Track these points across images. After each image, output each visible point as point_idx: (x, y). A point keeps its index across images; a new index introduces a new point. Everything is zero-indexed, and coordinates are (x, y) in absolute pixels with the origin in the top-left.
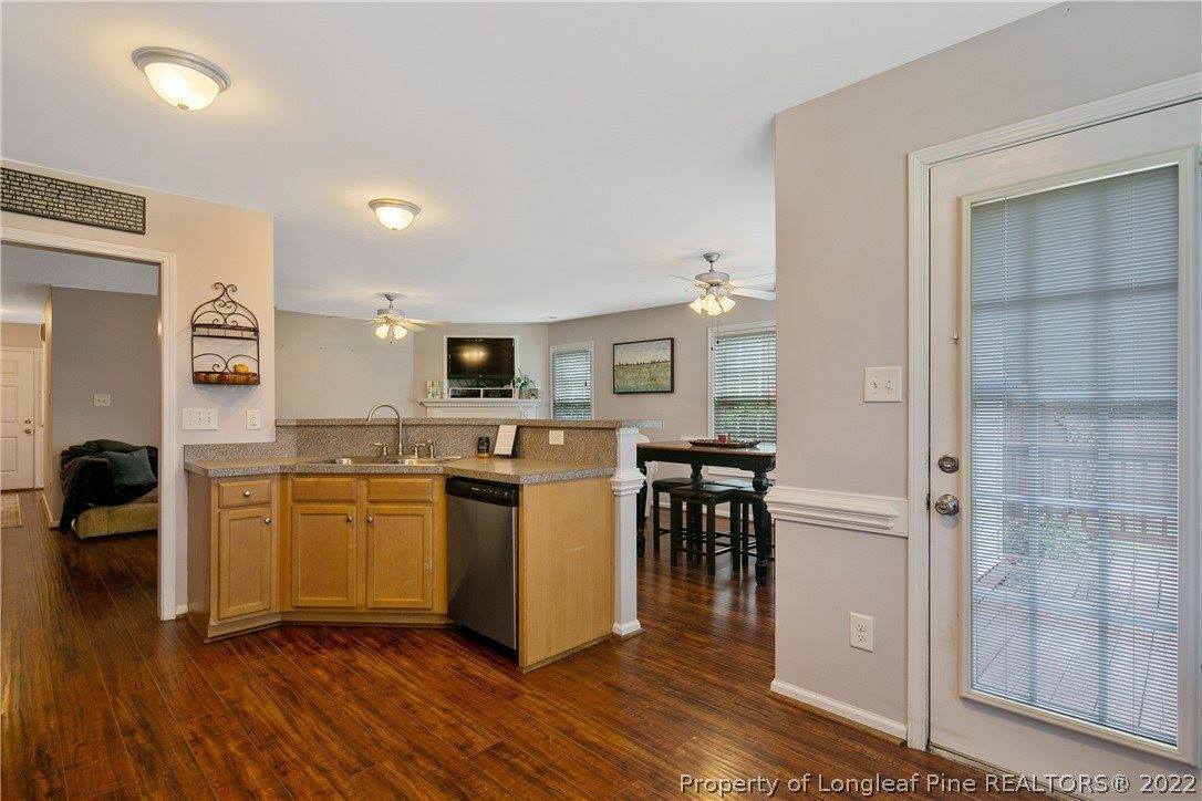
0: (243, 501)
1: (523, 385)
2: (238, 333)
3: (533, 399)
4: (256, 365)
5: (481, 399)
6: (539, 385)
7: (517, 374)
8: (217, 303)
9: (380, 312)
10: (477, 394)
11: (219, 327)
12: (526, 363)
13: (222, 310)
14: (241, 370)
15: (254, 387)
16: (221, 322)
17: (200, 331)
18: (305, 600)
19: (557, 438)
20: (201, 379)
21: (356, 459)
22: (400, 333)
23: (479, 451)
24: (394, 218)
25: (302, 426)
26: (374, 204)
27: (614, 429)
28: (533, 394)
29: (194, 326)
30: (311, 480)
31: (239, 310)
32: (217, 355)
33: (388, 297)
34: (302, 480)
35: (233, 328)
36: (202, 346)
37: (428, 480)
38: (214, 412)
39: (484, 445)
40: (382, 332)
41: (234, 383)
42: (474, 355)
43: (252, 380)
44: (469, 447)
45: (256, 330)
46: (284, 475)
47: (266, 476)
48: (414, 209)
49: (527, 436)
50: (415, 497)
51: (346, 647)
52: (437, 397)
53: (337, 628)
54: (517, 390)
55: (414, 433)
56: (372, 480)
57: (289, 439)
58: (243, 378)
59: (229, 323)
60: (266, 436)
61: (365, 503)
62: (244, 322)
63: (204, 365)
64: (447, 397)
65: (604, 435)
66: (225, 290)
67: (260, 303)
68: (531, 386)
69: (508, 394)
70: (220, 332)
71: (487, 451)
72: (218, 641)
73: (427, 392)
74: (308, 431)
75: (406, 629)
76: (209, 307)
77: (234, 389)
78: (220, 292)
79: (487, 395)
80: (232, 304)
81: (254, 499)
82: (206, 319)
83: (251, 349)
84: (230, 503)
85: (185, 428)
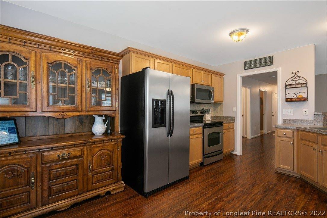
0: (284, 135)
2: (300, 86)
4: (306, 94)
8: (293, 78)
11: (293, 85)
13: (294, 80)
14: (301, 97)
15: (306, 102)
16: (294, 83)
17: (288, 87)
20: (288, 100)
29: (286, 86)
30: (304, 133)
31: (300, 78)
32: (293, 93)
35: (298, 84)
36: (288, 91)
38: (292, 110)
43: (305, 100)
45: (306, 84)
47: (291, 129)
58: (302, 99)
59: (297, 83)
62: (302, 82)
63: (289, 96)
66: (296, 73)
76: (291, 79)
78: (294, 74)
80: (298, 77)
81: (287, 135)
82: (290, 83)
83: (305, 90)
84: (280, 135)
85: (284, 114)
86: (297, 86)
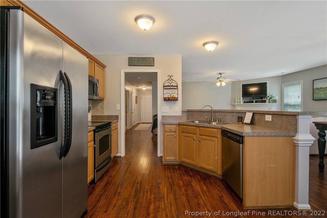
1: (270, 98)
2: (173, 88)
3: (275, 103)
4: (177, 95)
5: (254, 103)
6: (277, 98)
7: (268, 95)
8: (169, 80)
9: (218, 78)
10: (252, 102)
11: (169, 86)
12: (272, 91)
13: (170, 82)
14: (174, 97)
15: (177, 101)
16: (170, 85)
17: (165, 88)
18: (184, 160)
19: (268, 118)
20: (165, 99)
21: (200, 121)
22: (224, 84)
23: (238, 121)
24: (210, 48)
25: (189, 111)
26: (204, 45)
27: (296, 116)
28: (275, 101)
29: (164, 86)
30: (185, 126)
31: (174, 82)
32: (169, 93)
33: (220, 74)
35: (172, 86)
36: (166, 91)
37: (216, 130)
38: (168, 108)
39: (241, 119)
40: (218, 84)
41: (172, 100)
42: (253, 89)
43: (176, 99)
44: (235, 119)
45: (177, 86)
46: (179, 125)
47: (175, 124)
48: (217, 43)
49: (257, 117)
50: (213, 135)
51: (191, 176)
52: (239, 103)
53: (192, 170)
54: (268, 100)
55: (217, 114)
56: (201, 128)
57: (185, 114)
58: (174, 99)
59: (171, 85)
60: (180, 114)
61: (198, 135)
62: (175, 85)
63: (166, 96)
64: (242, 103)
65: (290, 118)
66: (171, 77)
67: (178, 80)
68: (274, 99)
69: (265, 102)
70: (169, 88)
71: (241, 121)
72: (165, 165)
73: (235, 102)
74: (189, 113)
75: (210, 176)
76: (167, 82)
77: (172, 102)
78: (169, 77)
79: (256, 102)
80: (172, 80)
81: (172, 130)
82: (166, 84)
83: (176, 91)
84: (167, 131)
85: (162, 111)
86: (171, 88)
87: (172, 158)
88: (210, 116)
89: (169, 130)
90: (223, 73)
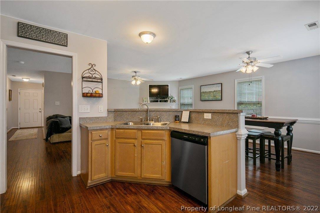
0: (99, 138)
1: (171, 98)
2: (96, 80)
3: (174, 103)
4: (101, 91)
5: (159, 103)
6: (176, 98)
7: (169, 95)
8: (90, 70)
9: (133, 77)
10: (157, 101)
11: (90, 78)
12: (172, 92)
13: (91, 72)
14: (97, 92)
15: (101, 98)
16: (91, 76)
17: (85, 79)
18: (119, 173)
19: (208, 116)
20: (85, 95)
21: (135, 123)
22: (139, 83)
23: (176, 120)
24: (147, 39)
25: (116, 111)
26: (140, 35)
27: (238, 113)
28: (174, 101)
29: (83, 78)
30: (122, 130)
31: (97, 73)
32: (90, 88)
33: (135, 72)
34: (119, 130)
35: (94, 78)
36: (85, 84)
37: (164, 132)
38: (89, 107)
39: (177, 119)
40: (133, 82)
41: (95, 97)
42: (155, 90)
43: (100, 96)
44: (172, 118)
45: (102, 79)
46: (112, 129)
47: (106, 129)
48: (154, 35)
49: (193, 115)
50: (159, 138)
51: (135, 194)
52: (146, 102)
54: (169, 100)
56: (143, 131)
57: (112, 115)
58: (98, 95)
60: (105, 114)
61: (140, 139)
62: (97, 76)
63: (86, 91)
64: (149, 102)
65: (232, 116)
66: (92, 66)
67: (102, 70)
68: (173, 99)
69: (166, 101)
70: (91, 80)
71: (179, 121)
72: (91, 188)
73: (143, 101)
74: (117, 113)
76: (87, 71)
77: (95, 99)
78: (90, 66)
79: (160, 101)
80: (95, 71)
81: (103, 137)
82: (87, 75)
83: (100, 85)
84: (95, 139)
85: (80, 112)
86: (93, 80)
87: (103, 175)
88: (144, 116)
89: (98, 138)
90: (138, 72)
